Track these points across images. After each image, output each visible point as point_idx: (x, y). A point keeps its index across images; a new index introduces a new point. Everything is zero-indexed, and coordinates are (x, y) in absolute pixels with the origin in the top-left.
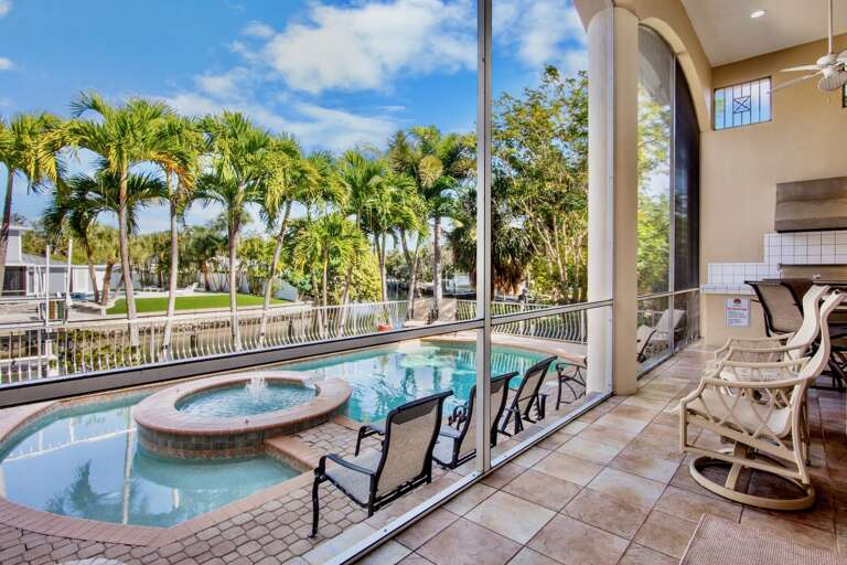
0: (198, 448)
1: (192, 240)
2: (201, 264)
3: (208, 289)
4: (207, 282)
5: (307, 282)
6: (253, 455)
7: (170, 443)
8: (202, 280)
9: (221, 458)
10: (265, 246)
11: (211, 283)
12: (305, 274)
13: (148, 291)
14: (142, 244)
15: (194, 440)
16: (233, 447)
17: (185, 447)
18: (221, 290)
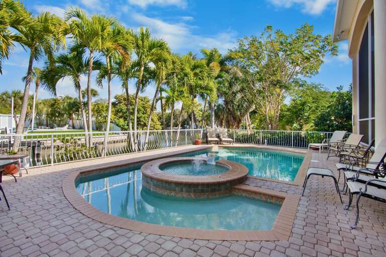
0: (202, 191)
1: (66, 103)
2: (70, 115)
3: (74, 128)
4: (73, 124)
5: (126, 125)
6: (228, 195)
7: (184, 189)
8: (71, 123)
9: (214, 196)
10: (105, 107)
11: (75, 125)
12: (125, 121)
13: (42, 128)
14: (44, 103)
15: (200, 188)
16: (219, 190)
17: (195, 191)
18: (81, 128)
